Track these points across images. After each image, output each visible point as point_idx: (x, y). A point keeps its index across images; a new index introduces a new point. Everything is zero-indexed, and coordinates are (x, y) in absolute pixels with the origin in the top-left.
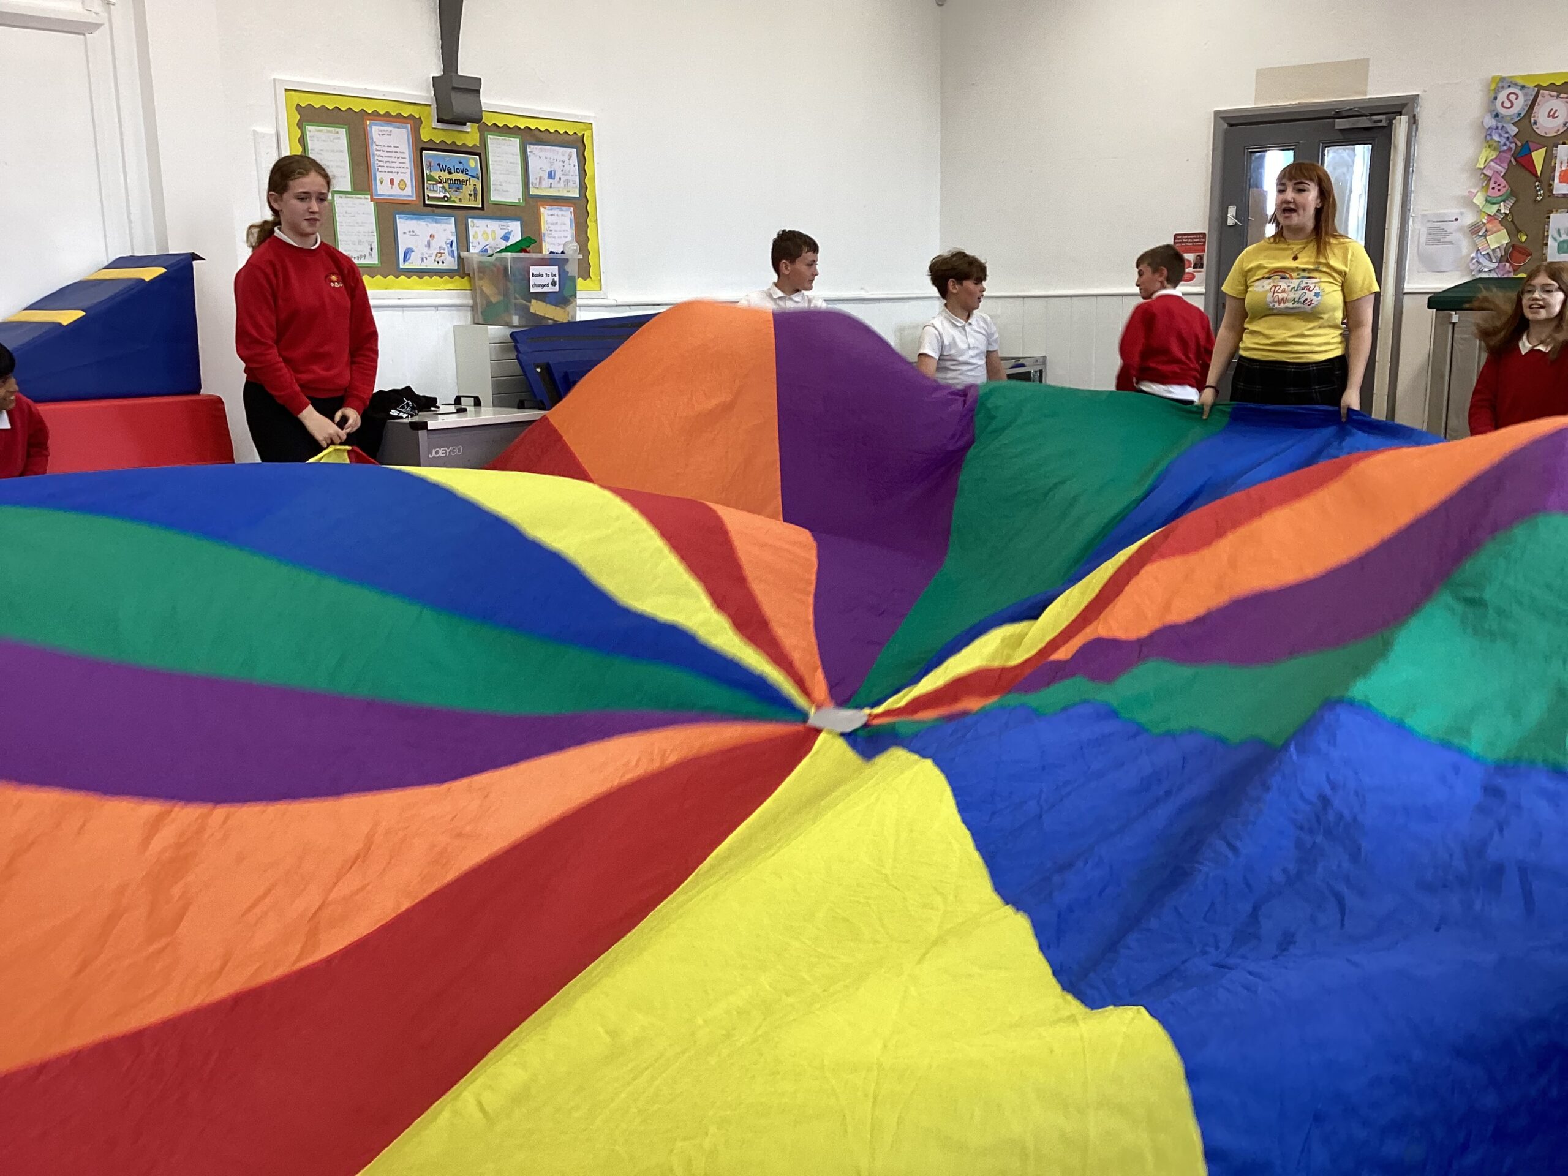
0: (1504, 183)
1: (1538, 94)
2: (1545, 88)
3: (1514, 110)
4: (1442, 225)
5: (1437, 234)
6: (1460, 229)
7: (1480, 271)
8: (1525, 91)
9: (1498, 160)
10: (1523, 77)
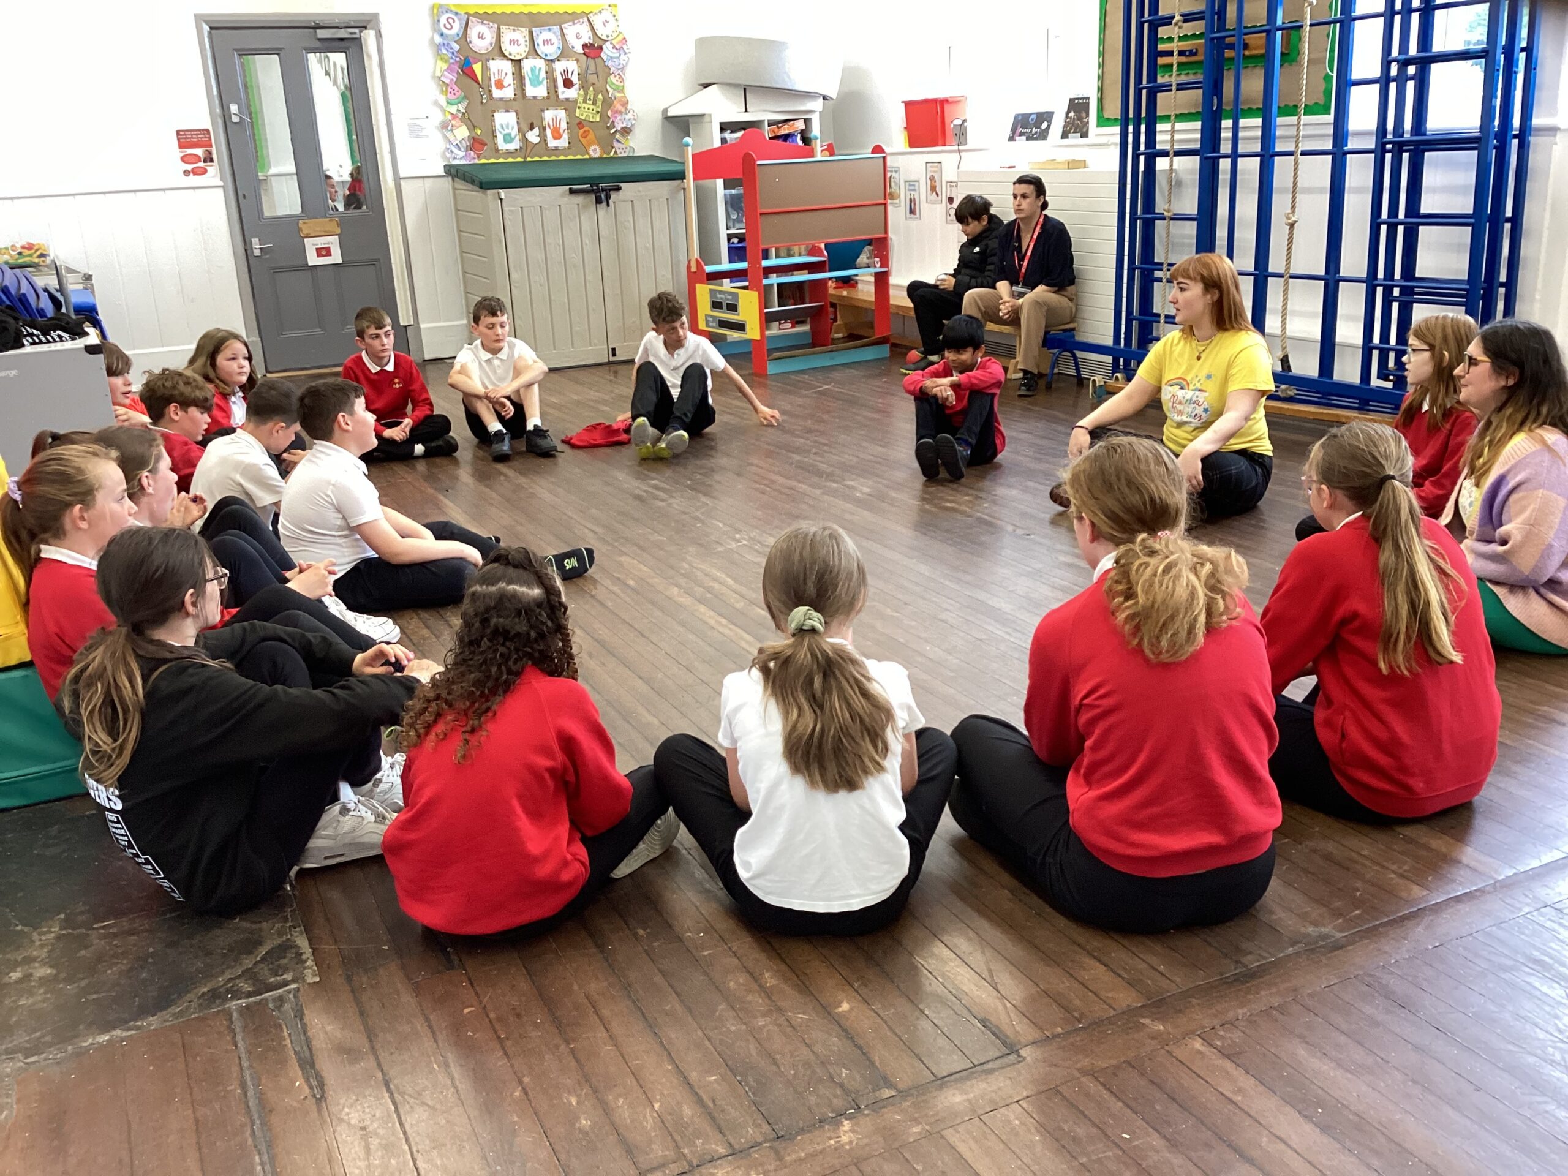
0: (456, 88)
1: (468, 19)
2: (473, 15)
3: (454, 31)
4: (418, 122)
5: (416, 129)
6: (432, 125)
8: (459, 16)
9: (449, 69)
10: (454, 5)
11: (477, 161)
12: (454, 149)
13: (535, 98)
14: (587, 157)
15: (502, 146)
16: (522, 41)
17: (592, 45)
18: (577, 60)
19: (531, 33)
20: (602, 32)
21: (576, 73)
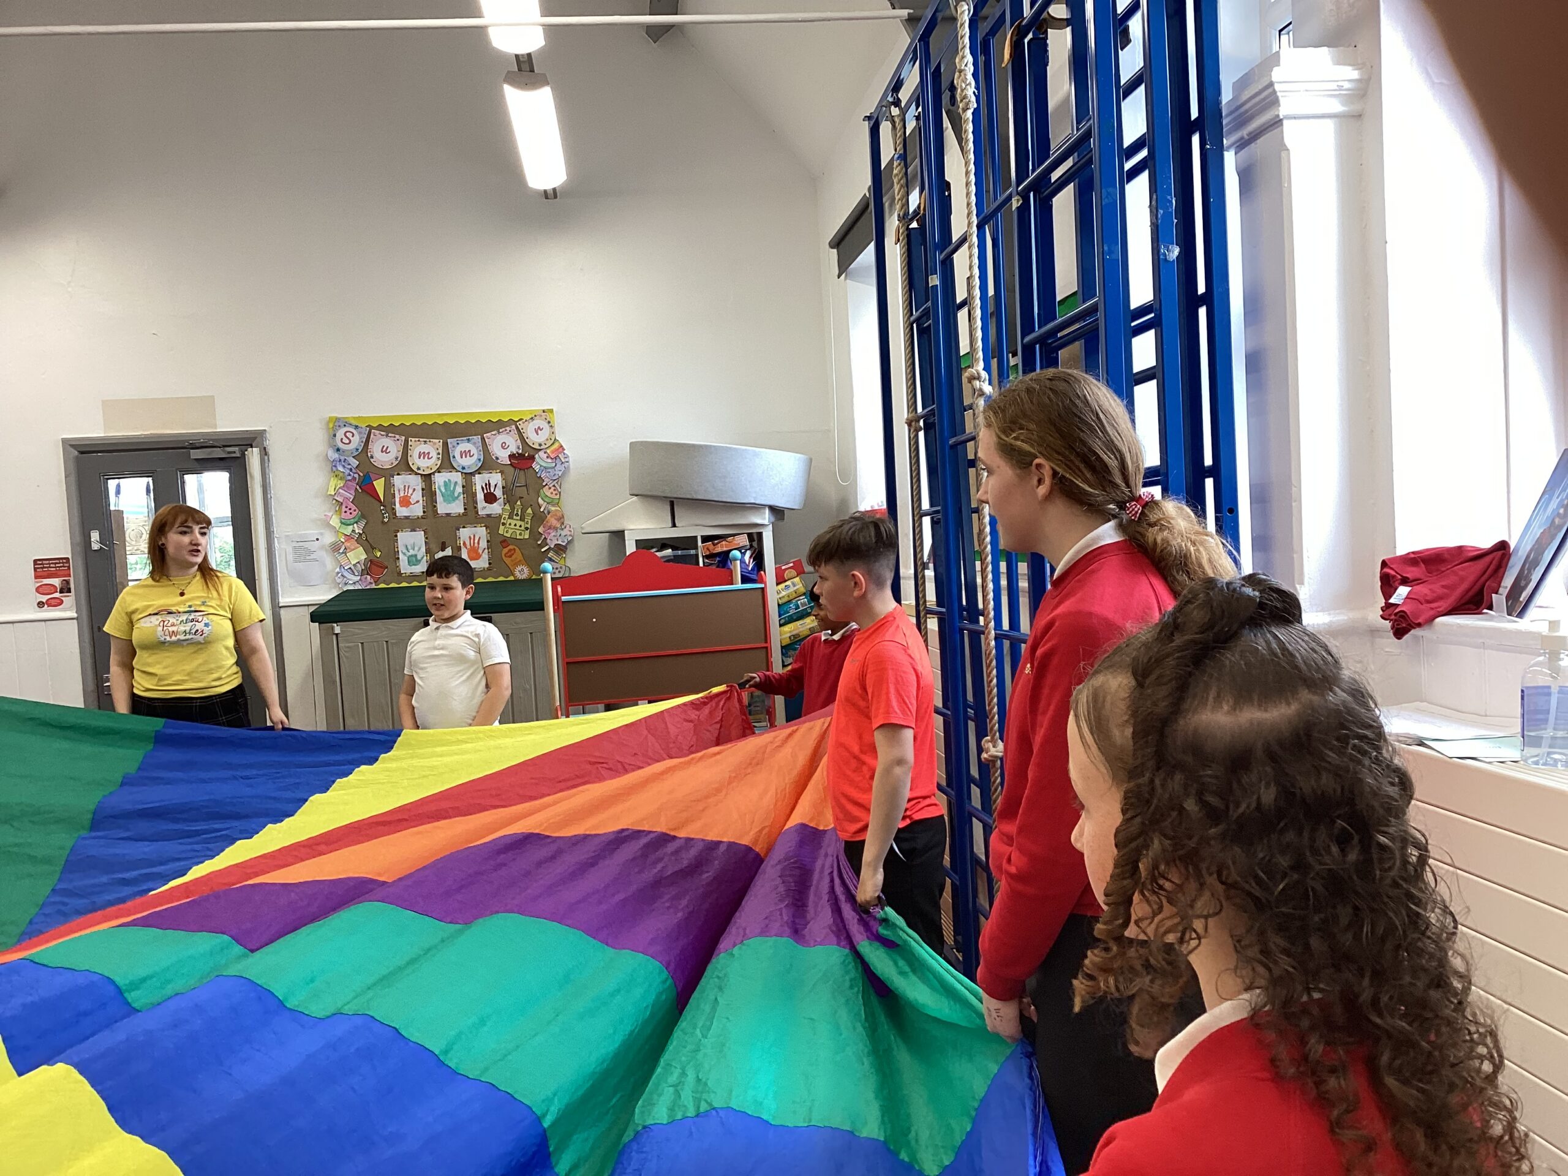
0: (354, 507)
1: (370, 433)
2: (376, 428)
3: (352, 446)
4: (306, 545)
5: (302, 553)
6: (322, 547)
7: (346, 584)
8: (359, 430)
9: (345, 487)
10: (354, 418)
11: (374, 586)
12: (346, 574)
13: (448, 515)
14: (512, 578)
15: (405, 567)
16: (434, 454)
17: (520, 456)
18: (502, 472)
19: (445, 445)
20: (534, 439)
21: (500, 485)
